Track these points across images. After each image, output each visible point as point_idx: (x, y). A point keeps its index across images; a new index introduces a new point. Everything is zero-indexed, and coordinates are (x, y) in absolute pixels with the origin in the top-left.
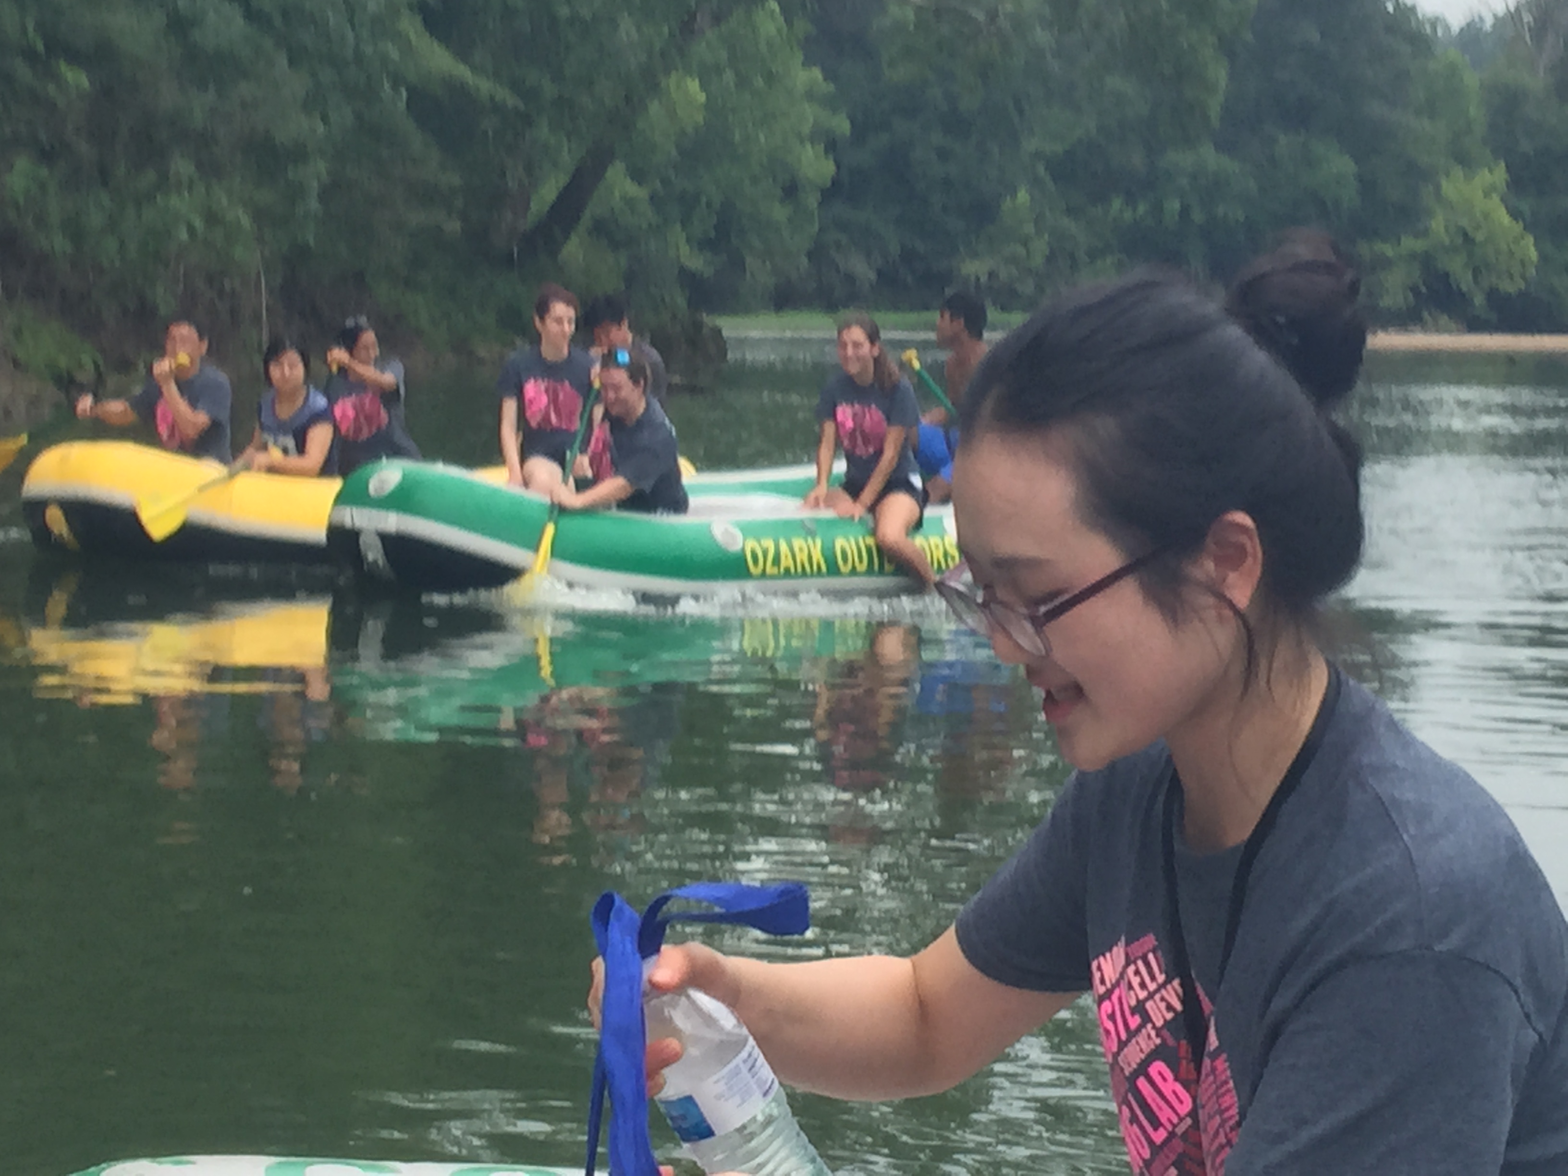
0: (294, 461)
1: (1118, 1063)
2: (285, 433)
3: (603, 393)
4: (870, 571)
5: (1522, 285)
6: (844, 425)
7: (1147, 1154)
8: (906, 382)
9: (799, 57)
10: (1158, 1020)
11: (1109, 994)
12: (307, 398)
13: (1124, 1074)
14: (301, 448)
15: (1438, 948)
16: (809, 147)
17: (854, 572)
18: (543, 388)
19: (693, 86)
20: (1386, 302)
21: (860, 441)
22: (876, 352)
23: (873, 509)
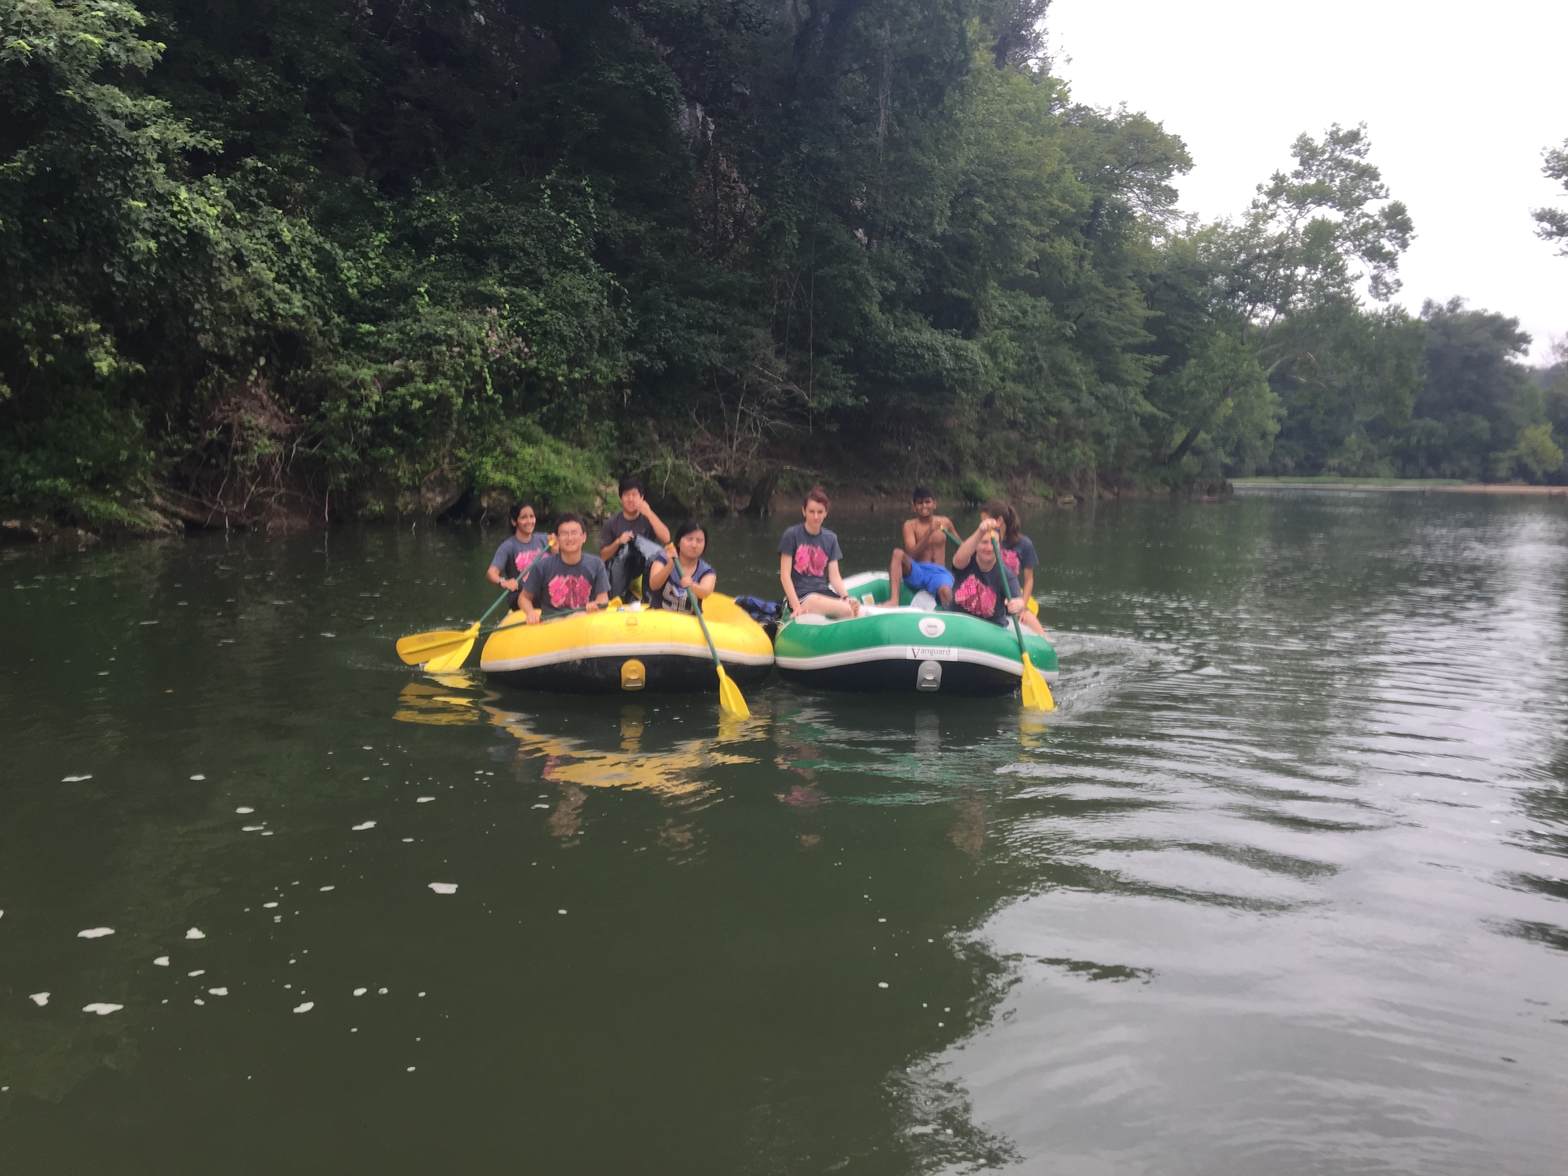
5: (1557, 467)
9: (1269, 389)
16: (1271, 420)
19: (1230, 402)
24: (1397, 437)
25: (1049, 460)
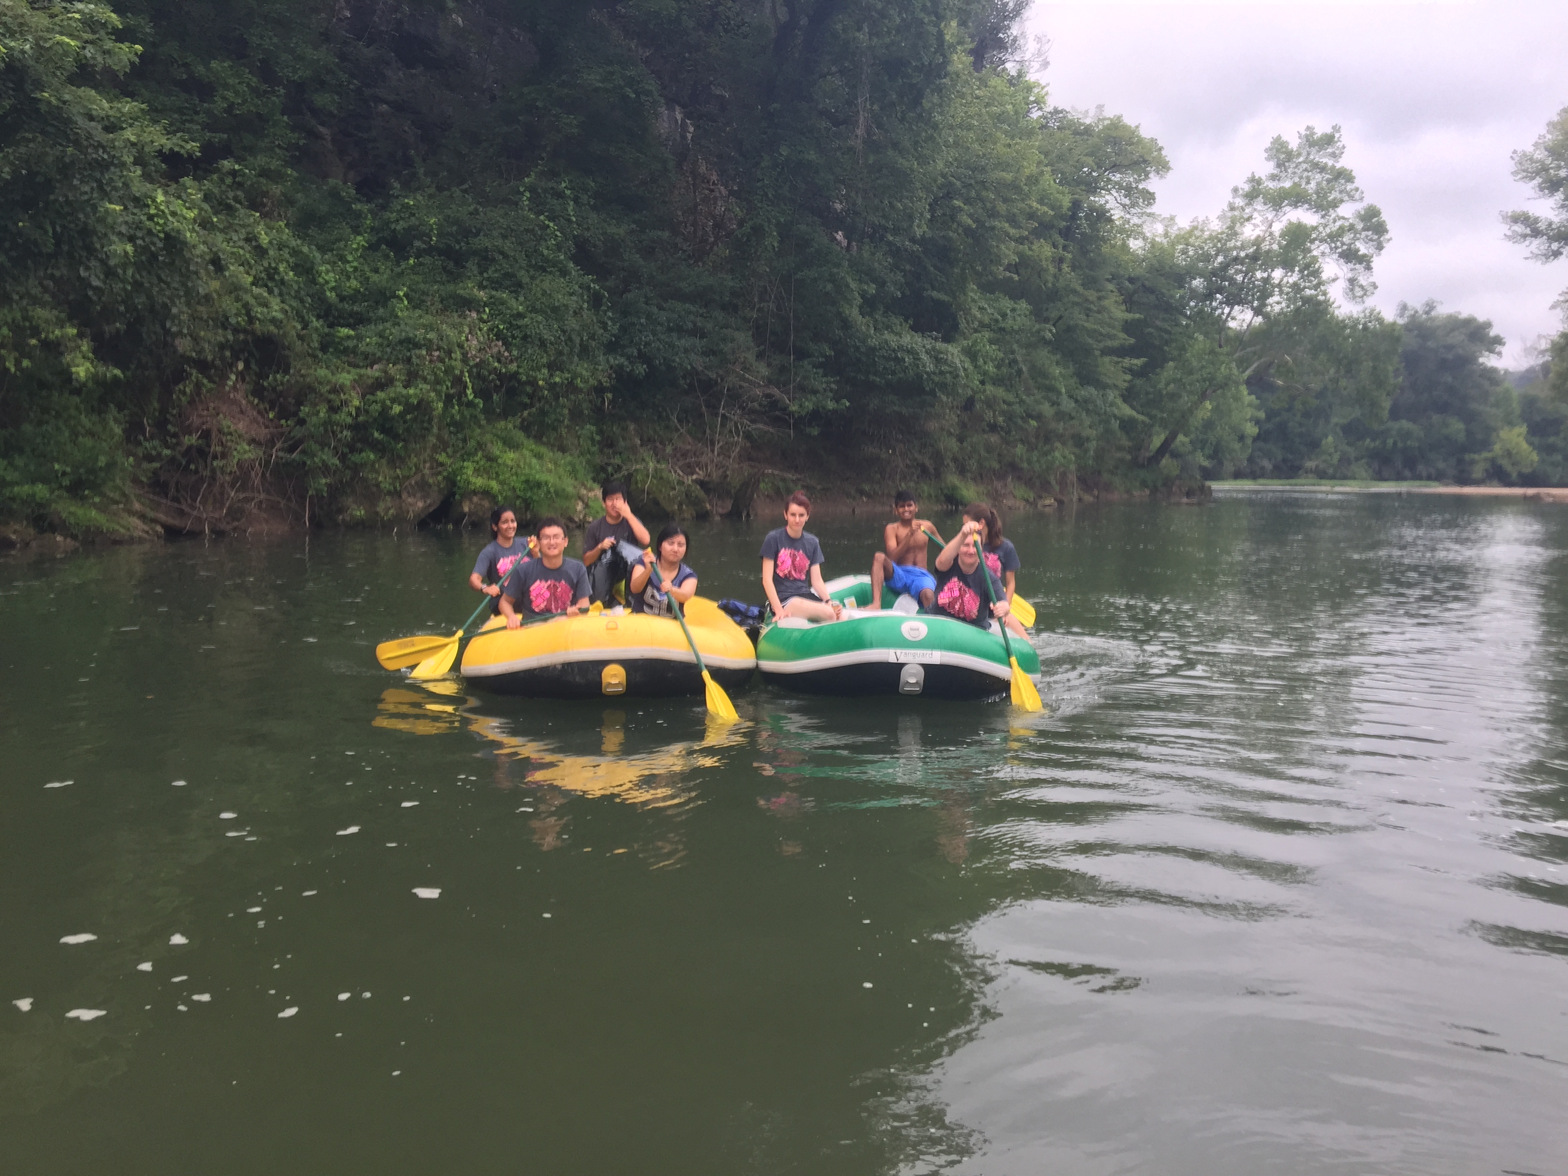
5: (1532, 469)
9: (1247, 391)
16: (1249, 423)
19: (1208, 405)
24: (1373, 440)
25: (1029, 462)
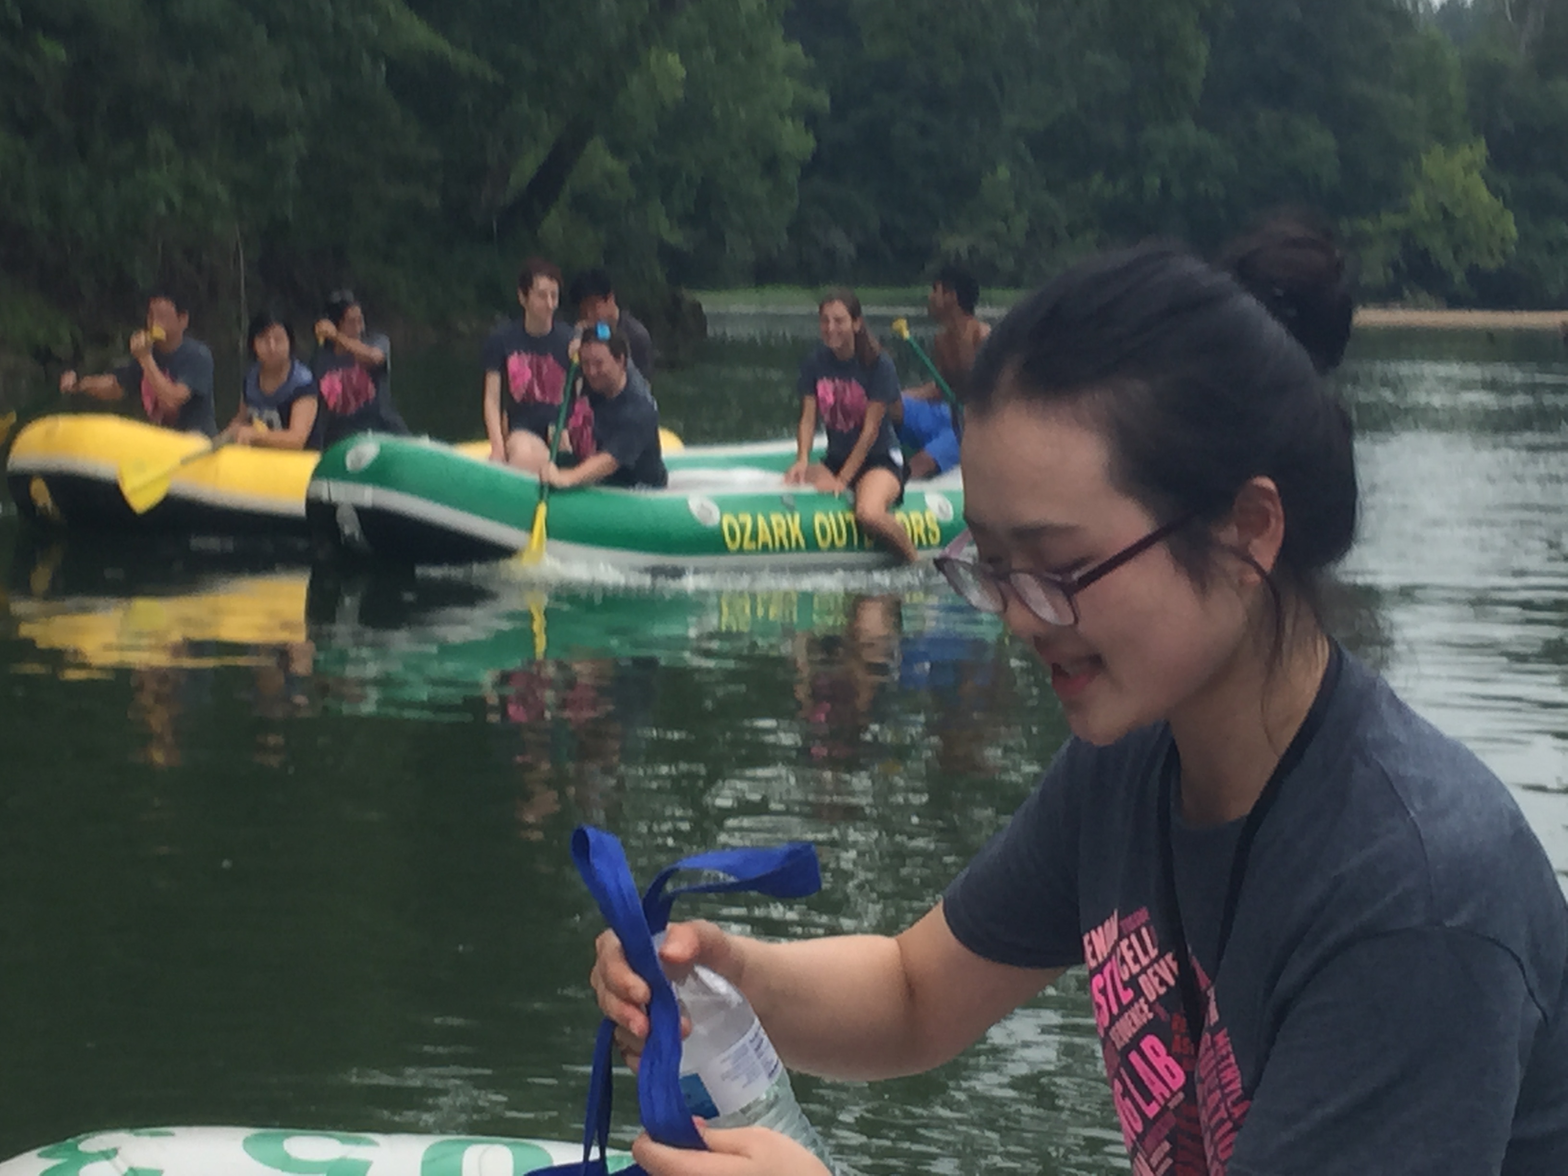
0: (279, 434)
1: (1110, 1038)
2: (272, 409)
3: (584, 367)
4: (849, 546)
5: (1502, 261)
6: (824, 400)
7: (1139, 1128)
8: (887, 357)
9: (780, 31)
10: (1151, 994)
11: (1099, 969)
12: (291, 373)
13: (1116, 1049)
14: (286, 423)
15: (1448, 924)
16: (789, 122)
17: (833, 547)
18: (526, 361)
19: (673, 60)
20: (1366, 279)
21: (840, 416)
22: (857, 328)
23: (853, 484)
24: (1111, 176)
